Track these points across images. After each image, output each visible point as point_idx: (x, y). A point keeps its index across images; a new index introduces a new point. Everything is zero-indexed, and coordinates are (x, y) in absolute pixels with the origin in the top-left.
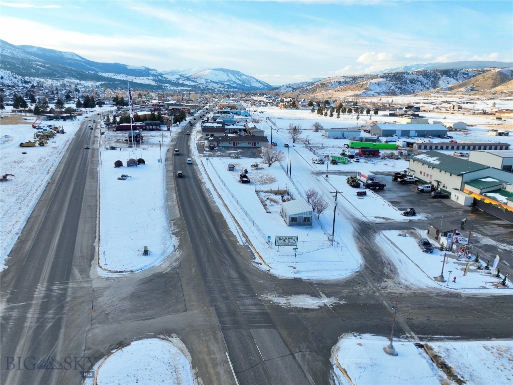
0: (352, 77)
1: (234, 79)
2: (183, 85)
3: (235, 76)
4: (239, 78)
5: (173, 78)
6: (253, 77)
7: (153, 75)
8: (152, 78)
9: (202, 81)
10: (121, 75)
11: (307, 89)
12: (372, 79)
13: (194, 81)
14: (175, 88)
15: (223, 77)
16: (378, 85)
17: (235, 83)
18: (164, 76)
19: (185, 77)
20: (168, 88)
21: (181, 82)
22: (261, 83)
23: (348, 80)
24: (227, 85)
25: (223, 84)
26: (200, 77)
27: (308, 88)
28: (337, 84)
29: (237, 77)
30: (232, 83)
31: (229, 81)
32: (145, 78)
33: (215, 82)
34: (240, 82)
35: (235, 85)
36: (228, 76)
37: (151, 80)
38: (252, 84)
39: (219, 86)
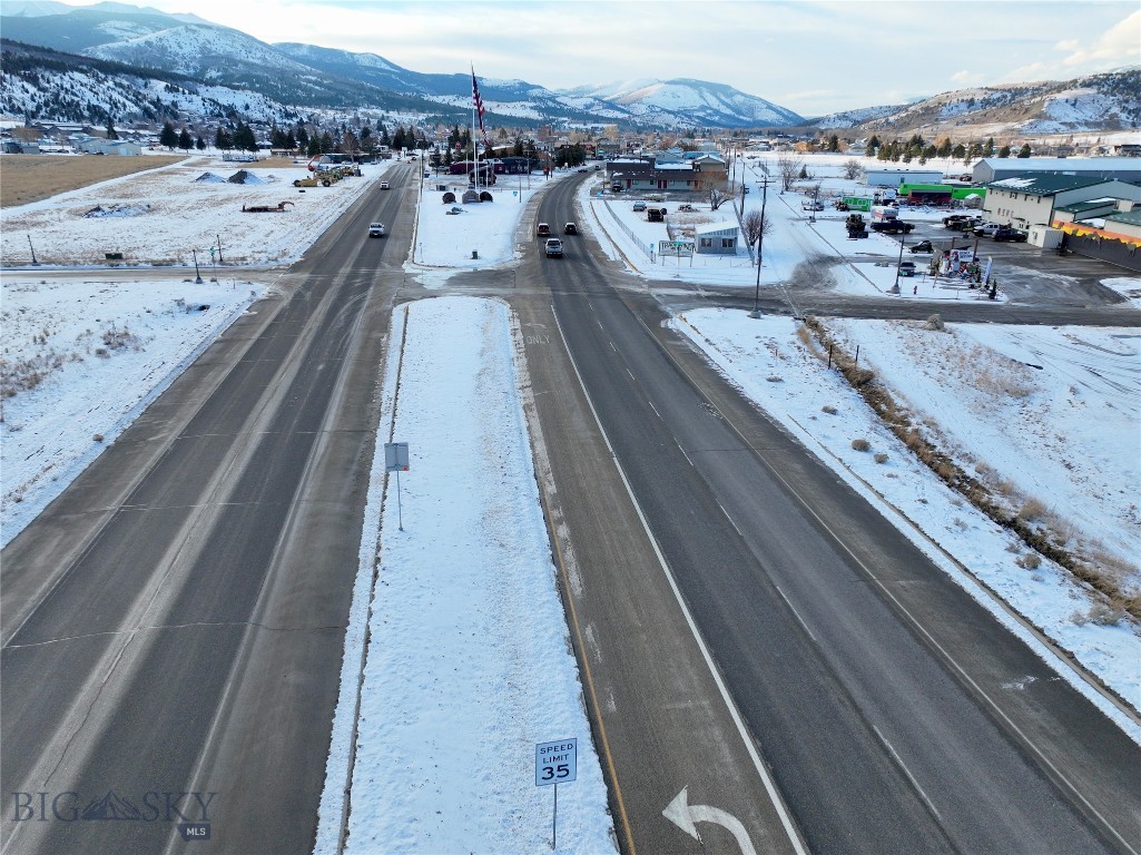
0: (1009, 90)
1: (713, 102)
2: (597, 119)
3: (718, 98)
4: (728, 101)
5: (578, 104)
6: (760, 99)
7: (534, 99)
8: (533, 104)
9: (641, 109)
12: (1059, 92)
13: (623, 111)
15: (691, 100)
16: (1074, 105)
17: (717, 112)
18: (559, 99)
19: (604, 102)
20: (566, 124)
21: (594, 113)
22: (778, 112)
24: (698, 117)
25: (689, 117)
26: (638, 101)
27: (891, 119)
28: (963, 106)
29: (723, 98)
30: (710, 115)
31: (703, 108)
32: (518, 104)
33: (669, 112)
34: (729, 112)
35: (717, 118)
36: (702, 97)
37: (532, 108)
38: (756, 114)
39: (678, 119)
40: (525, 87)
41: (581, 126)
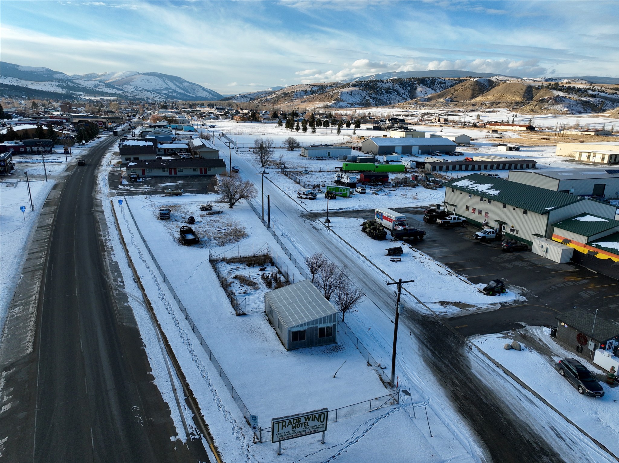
0: (319, 86)
1: (172, 85)
2: (103, 94)
3: (175, 84)
4: (181, 86)
5: (89, 84)
6: (198, 85)
7: (58, 80)
9: (130, 89)
10: (10, 79)
11: (267, 100)
12: (343, 88)
13: (118, 89)
14: (93, 98)
15: (159, 84)
16: (351, 95)
17: (175, 91)
18: (75, 81)
19: (106, 84)
20: (82, 97)
21: (101, 90)
22: (208, 92)
23: (315, 89)
24: (164, 94)
25: (159, 93)
26: (127, 83)
27: (268, 98)
28: (303, 93)
29: (177, 84)
30: (171, 92)
31: (166, 89)
32: (47, 83)
33: (148, 91)
34: (181, 91)
35: (175, 95)
36: (165, 83)
38: (196, 93)
39: (153, 95)
40: (51, 72)
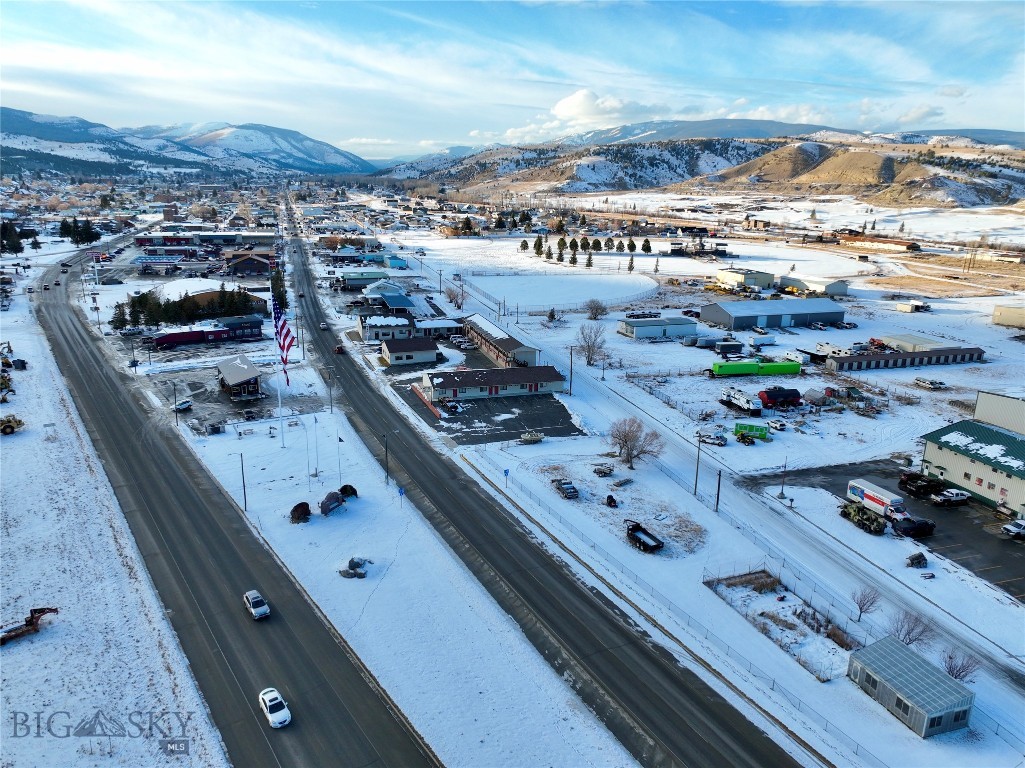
0: (535, 150)
1: (284, 145)
2: (178, 163)
3: (289, 142)
5: (150, 145)
6: (328, 145)
7: (103, 139)
8: (101, 146)
9: (219, 153)
11: (451, 175)
12: (580, 158)
13: (199, 153)
15: (263, 143)
16: (593, 169)
17: (290, 155)
18: (127, 140)
19: (175, 143)
20: (144, 169)
21: (169, 155)
22: (346, 157)
23: (528, 155)
24: (274, 160)
25: (266, 160)
29: (294, 143)
30: (284, 157)
31: (276, 151)
32: (85, 145)
33: (249, 156)
34: (301, 155)
35: (290, 161)
36: (274, 141)
37: (101, 150)
38: (326, 158)
39: (258, 164)
40: (85, 125)
41: (162, 171)
